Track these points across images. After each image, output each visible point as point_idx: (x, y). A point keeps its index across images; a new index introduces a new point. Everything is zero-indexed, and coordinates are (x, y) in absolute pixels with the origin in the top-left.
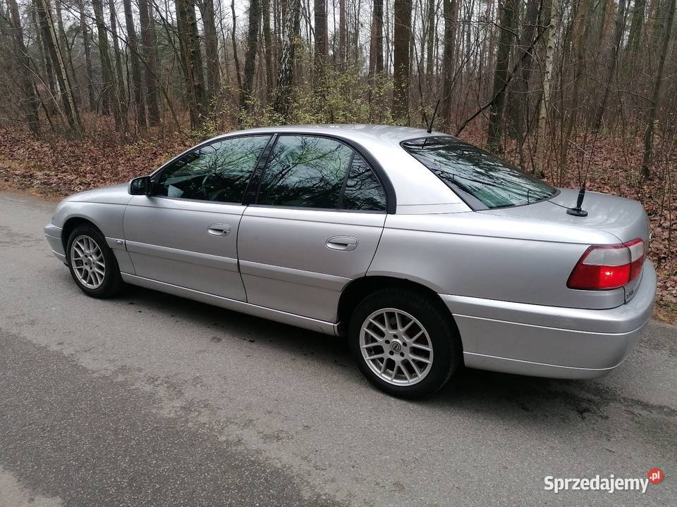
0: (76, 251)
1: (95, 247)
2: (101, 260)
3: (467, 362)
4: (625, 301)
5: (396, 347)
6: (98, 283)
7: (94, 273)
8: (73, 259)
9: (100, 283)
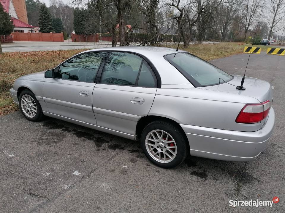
0: (23, 101)
1: (32, 100)
2: (35, 105)
3: (192, 153)
4: (261, 128)
5: (161, 146)
6: (33, 116)
7: (31, 111)
8: (22, 104)
9: (34, 116)
